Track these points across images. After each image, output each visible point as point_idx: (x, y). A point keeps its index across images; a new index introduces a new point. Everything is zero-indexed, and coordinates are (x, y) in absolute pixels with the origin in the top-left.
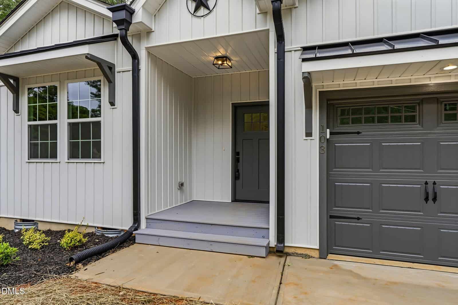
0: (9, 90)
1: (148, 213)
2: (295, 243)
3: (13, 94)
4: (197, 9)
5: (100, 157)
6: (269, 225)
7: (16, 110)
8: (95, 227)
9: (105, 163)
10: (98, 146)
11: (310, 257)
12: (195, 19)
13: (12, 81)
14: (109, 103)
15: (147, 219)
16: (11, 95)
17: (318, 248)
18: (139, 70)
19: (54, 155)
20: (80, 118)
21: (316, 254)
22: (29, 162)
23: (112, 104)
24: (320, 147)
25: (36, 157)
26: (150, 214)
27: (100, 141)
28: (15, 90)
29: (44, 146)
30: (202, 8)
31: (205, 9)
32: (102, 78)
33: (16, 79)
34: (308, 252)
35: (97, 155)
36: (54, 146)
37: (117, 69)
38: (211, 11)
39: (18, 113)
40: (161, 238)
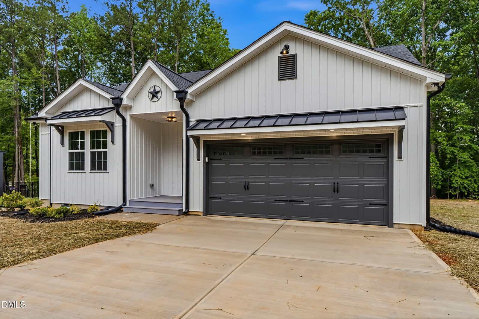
0: (58, 133)
1: (131, 198)
2: (193, 210)
3: (60, 134)
4: (152, 98)
5: (106, 170)
6: (183, 202)
7: (62, 144)
8: (104, 206)
9: (109, 173)
10: (105, 164)
11: (198, 215)
12: (152, 103)
13: (60, 128)
14: (111, 142)
15: (130, 201)
16: (59, 136)
17: (202, 211)
18: (126, 126)
19: (83, 169)
20: (97, 149)
21: (201, 214)
22: (69, 172)
23: (113, 142)
24: (203, 166)
25: (73, 169)
26: (132, 199)
27: (107, 162)
28: (62, 132)
29: (77, 164)
30: (155, 98)
31: (157, 99)
32: (108, 129)
33: (62, 127)
34: (199, 214)
35: (105, 169)
36: (83, 164)
37: (115, 125)
38: (159, 100)
39: (63, 145)
40: (135, 209)
